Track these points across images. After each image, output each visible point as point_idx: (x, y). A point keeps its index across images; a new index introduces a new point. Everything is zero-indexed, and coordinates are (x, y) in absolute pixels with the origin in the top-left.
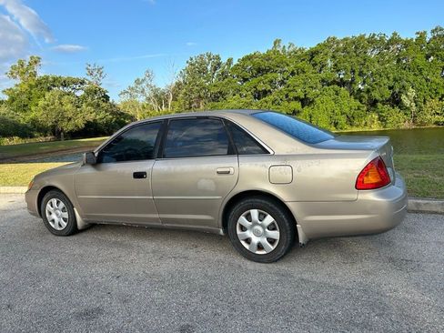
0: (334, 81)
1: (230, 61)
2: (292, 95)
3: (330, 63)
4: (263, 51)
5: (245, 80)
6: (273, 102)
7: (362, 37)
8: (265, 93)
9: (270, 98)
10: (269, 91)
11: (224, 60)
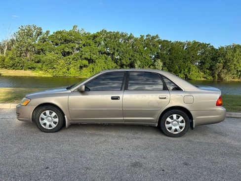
0: (105, 52)
1: (48, 32)
2: (84, 56)
3: (103, 43)
4: (68, 30)
5: (57, 44)
6: (73, 59)
7: (118, 33)
8: (69, 53)
9: (71, 56)
10: (71, 52)
11: (44, 31)
